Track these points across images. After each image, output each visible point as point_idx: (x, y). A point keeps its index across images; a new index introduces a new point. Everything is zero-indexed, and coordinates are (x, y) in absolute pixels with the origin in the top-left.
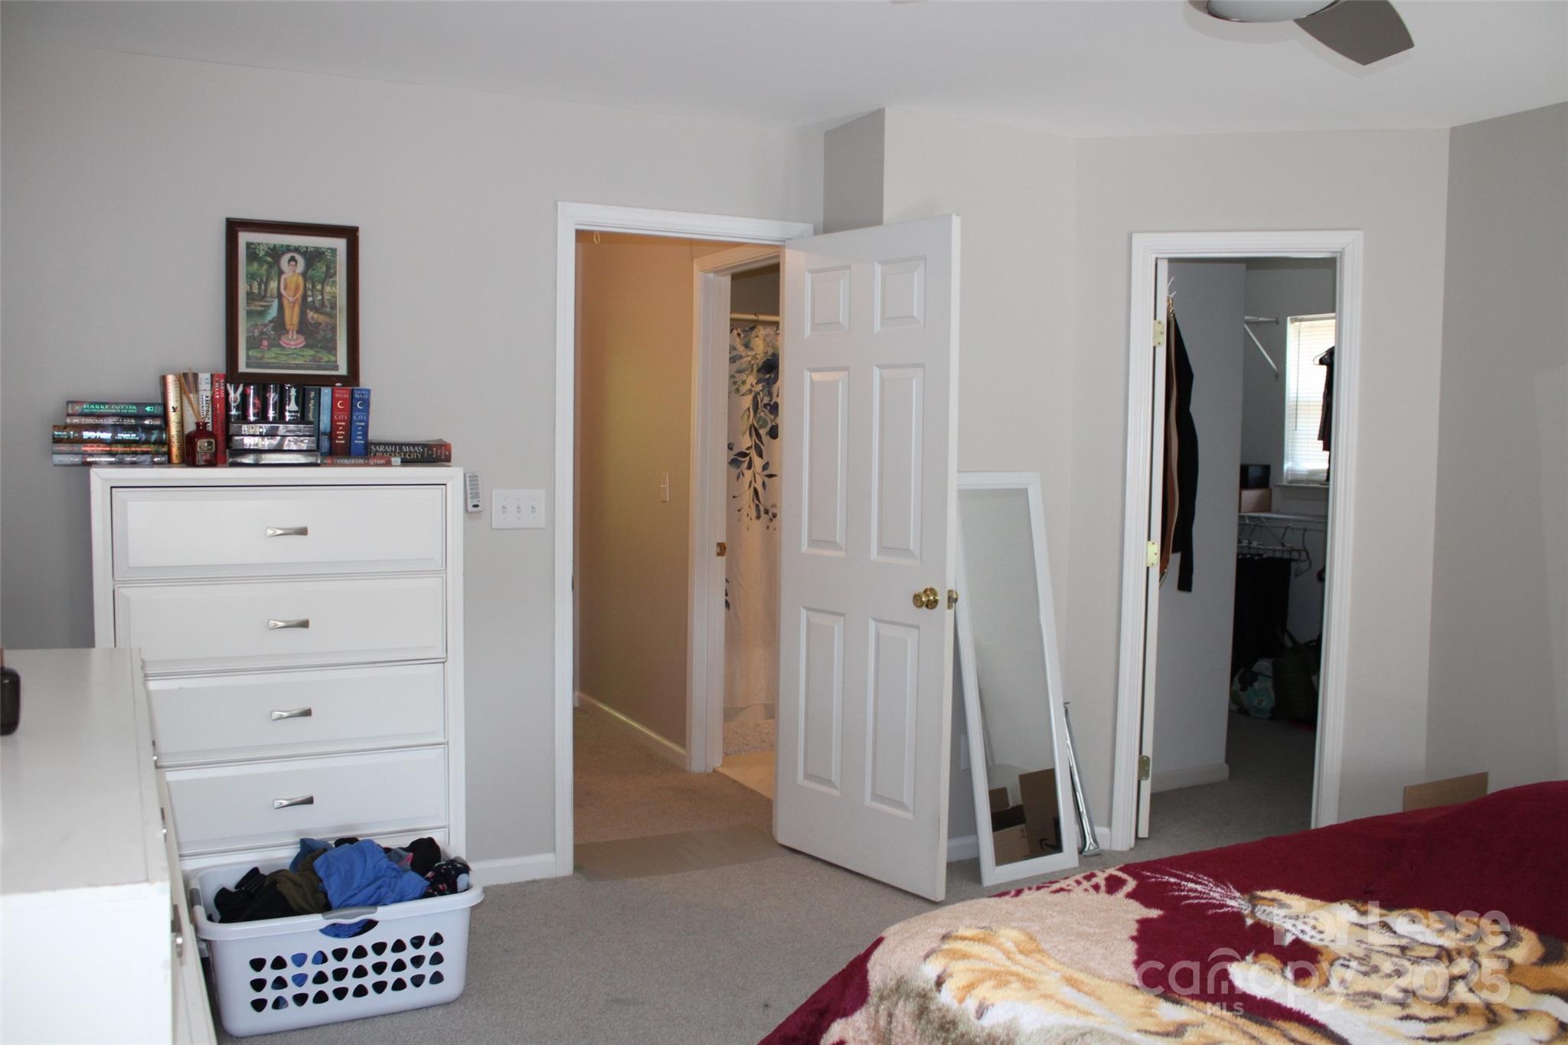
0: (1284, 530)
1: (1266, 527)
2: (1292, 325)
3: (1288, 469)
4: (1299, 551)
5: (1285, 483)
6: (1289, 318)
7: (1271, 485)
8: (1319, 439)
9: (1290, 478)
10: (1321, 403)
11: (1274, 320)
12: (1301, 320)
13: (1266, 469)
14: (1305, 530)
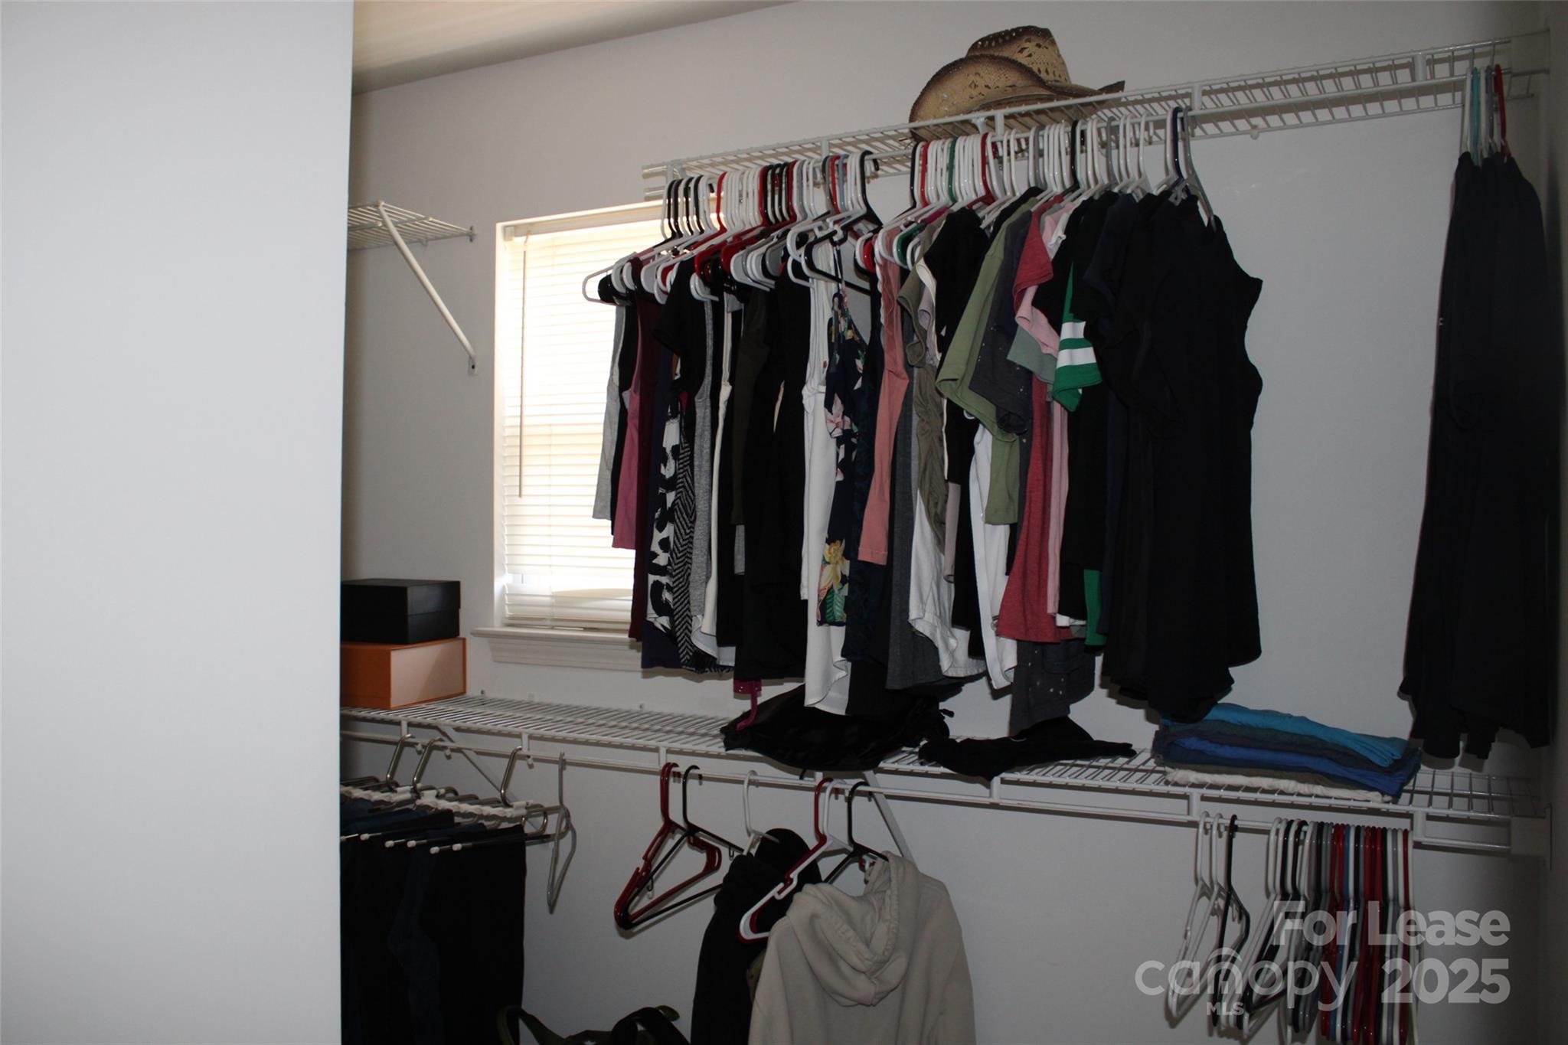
0: (506, 762)
1: (459, 750)
2: (507, 244)
3: (504, 588)
4: (546, 812)
5: (497, 627)
6: (499, 226)
7: (464, 631)
8: (597, 515)
9: (508, 613)
10: (603, 408)
11: (466, 230)
12: (528, 231)
13: (451, 592)
14: (563, 763)
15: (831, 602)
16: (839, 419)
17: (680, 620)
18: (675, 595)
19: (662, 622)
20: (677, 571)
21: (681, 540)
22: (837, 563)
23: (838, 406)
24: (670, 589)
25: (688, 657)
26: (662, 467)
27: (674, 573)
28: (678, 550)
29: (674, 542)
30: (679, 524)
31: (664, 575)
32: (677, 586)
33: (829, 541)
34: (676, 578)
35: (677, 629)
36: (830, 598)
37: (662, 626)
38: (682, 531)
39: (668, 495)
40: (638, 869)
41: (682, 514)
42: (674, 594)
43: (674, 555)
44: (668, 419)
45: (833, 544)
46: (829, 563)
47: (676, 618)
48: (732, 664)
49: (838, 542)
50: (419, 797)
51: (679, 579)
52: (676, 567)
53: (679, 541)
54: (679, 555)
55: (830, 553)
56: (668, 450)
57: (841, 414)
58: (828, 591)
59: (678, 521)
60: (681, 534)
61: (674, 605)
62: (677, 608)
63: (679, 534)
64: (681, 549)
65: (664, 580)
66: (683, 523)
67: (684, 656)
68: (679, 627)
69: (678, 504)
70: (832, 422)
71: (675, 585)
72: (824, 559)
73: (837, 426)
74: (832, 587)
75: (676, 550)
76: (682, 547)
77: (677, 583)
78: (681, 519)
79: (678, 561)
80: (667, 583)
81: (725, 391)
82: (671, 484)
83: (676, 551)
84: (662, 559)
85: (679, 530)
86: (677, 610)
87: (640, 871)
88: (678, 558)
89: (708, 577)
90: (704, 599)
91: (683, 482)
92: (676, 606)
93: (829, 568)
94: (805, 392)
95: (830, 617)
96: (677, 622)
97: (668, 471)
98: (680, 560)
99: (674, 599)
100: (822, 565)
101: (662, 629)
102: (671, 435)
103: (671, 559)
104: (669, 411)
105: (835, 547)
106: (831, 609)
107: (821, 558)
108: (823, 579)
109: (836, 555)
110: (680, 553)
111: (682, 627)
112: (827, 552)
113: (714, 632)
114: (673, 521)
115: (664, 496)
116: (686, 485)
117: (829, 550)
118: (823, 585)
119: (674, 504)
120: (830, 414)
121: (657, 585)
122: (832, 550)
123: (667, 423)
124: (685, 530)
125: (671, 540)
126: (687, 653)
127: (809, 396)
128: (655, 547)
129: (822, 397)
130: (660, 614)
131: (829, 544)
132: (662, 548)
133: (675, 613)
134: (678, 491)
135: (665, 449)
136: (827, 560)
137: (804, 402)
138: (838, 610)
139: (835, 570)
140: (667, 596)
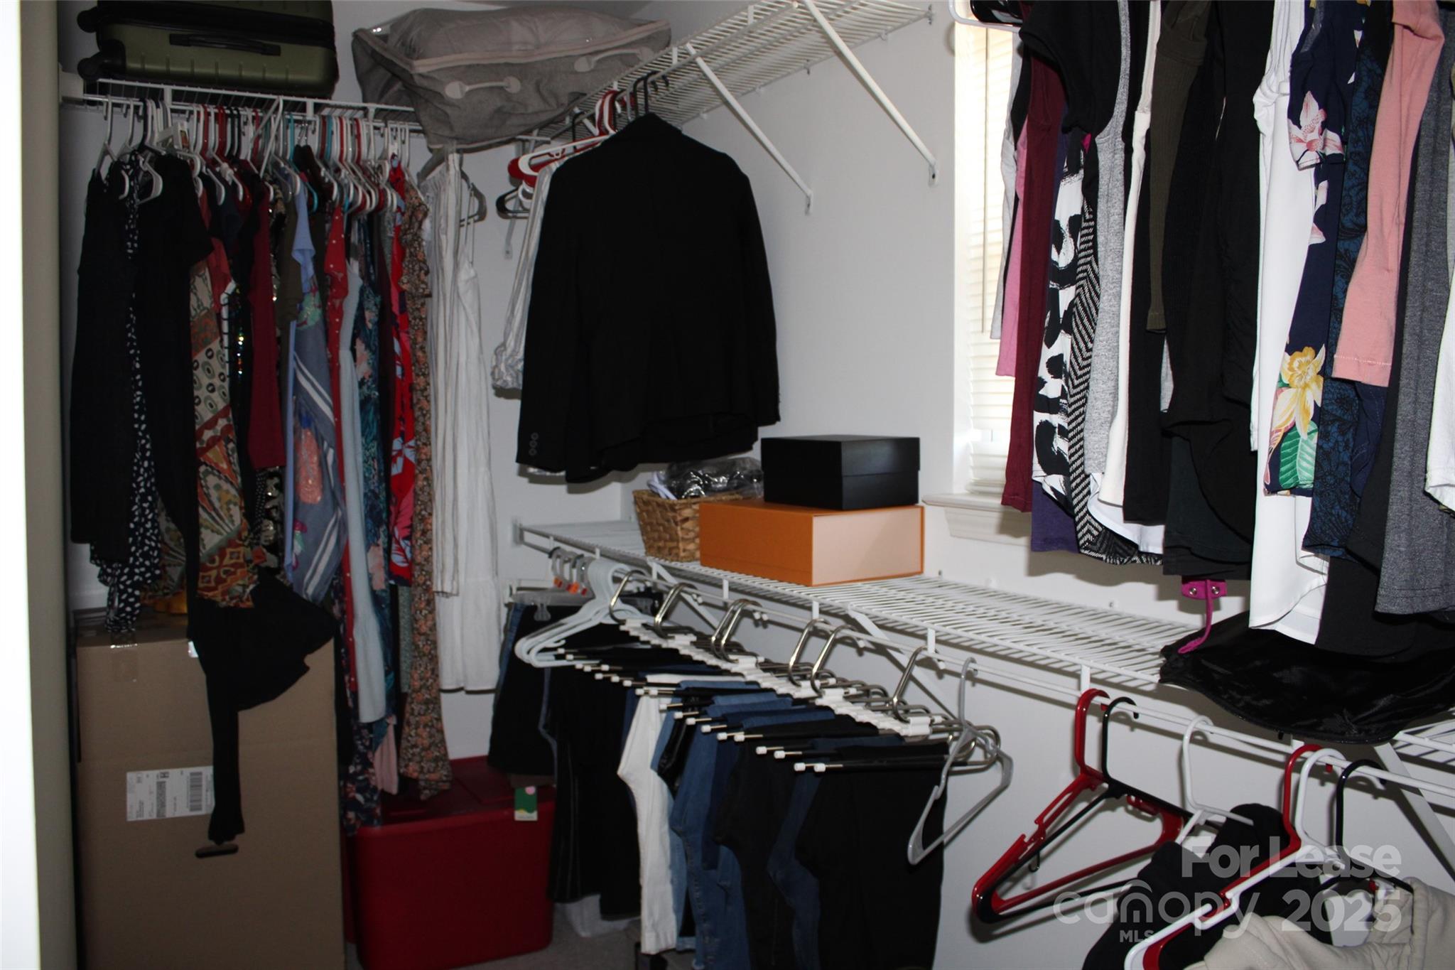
3: (968, 447)
5: (957, 494)
9: (973, 478)
13: (908, 450)
15: (1289, 454)
16: (1315, 135)
17: (1078, 480)
18: (1072, 442)
19: (1054, 483)
20: (1074, 407)
21: (1080, 360)
22: (1306, 386)
23: (1312, 112)
24: (1063, 432)
25: (1091, 538)
26: (1054, 250)
27: (1069, 410)
28: (1075, 374)
29: (1071, 363)
30: (1078, 336)
31: (1056, 413)
32: (1074, 428)
33: (1291, 349)
34: (1072, 417)
35: (1073, 494)
36: (1289, 447)
37: (1053, 489)
38: (1082, 345)
39: (1061, 293)
40: (1023, 836)
41: (1082, 320)
42: (1070, 440)
43: (1070, 382)
44: (1062, 176)
45: (1297, 353)
46: (1288, 386)
47: (1072, 478)
48: (1159, 550)
49: (1308, 351)
50: (820, 696)
51: (1076, 418)
52: (1072, 400)
53: (1077, 361)
54: (1076, 382)
55: (1291, 369)
56: (1064, 225)
57: (1318, 126)
58: (1285, 435)
59: (1076, 330)
60: (1080, 350)
61: (1070, 458)
62: (1074, 462)
63: (1076, 350)
64: (1079, 373)
65: (1057, 420)
66: (1084, 332)
67: (1084, 535)
68: (1076, 491)
69: (1076, 304)
70: (1300, 141)
71: (1071, 427)
72: (1280, 380)
73: (1310, 146)
74: (1294, 426)
75: (1072, 373)
76: (1081, 369)
77: (1074, 424)
78: (1081, 327)
79: (1075, 391)
80: (1060, 426)
81: (1142, 121)
82: (1068, 276)
83: (1073, 376)
84: (1053, 388)
85: (1077, 344)
86: (1074, 466)
87: (1026, 840)
88: (1075, 387)
89: (1113, 414)
90: (1107, 448)
91: (1086, 271)
92: (1073, 459)
93: (1287, 393)
94: (1258, 99)
95: (1287, 479)
96: (1074, 484)
97: (1063, 257)
98: (1078, 390)
99: (1070, 448)
100: (1276, 391)
101: (1051, 493)
102: (1069, 200)
103: (1066, 388)
104: (1066, 165)
105: (1303, 360)
106: (1288, 466)
107: (1277, 379)
108: (1278, 412)
109: (1305, 373)
110: (1077, 379)
111: (1081, 492)
112: (1286, 366)
113: (1120, 500)
114: (1069, 331)
115: (1055, 294)
116: (1092, 275)
117: (1291, 364)
118: (1277, 424)
119: (1072, 305)
120: (1295, 127)
121: (1046, 427)
122: (1296, 364)
123: (1062, 183)
124: (1085, 343)
125: (1067, 359)
126: (1089, 531)
127: (1266, 106)
128: (1043, 372)
129: (1285, 102)
130: (1049, 471)
131: (1290, 354)
132: (1050, 372)
133: (1071, 470)
134: (1078, 284)
135: (1058, 222)
136: (1286, 381)
137: (1256, 116)
138: (1305, 468)
139: (1302, 398)
140: (1060, 444)
